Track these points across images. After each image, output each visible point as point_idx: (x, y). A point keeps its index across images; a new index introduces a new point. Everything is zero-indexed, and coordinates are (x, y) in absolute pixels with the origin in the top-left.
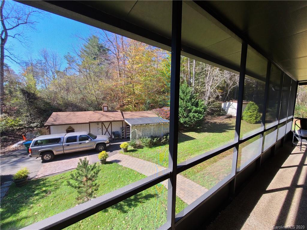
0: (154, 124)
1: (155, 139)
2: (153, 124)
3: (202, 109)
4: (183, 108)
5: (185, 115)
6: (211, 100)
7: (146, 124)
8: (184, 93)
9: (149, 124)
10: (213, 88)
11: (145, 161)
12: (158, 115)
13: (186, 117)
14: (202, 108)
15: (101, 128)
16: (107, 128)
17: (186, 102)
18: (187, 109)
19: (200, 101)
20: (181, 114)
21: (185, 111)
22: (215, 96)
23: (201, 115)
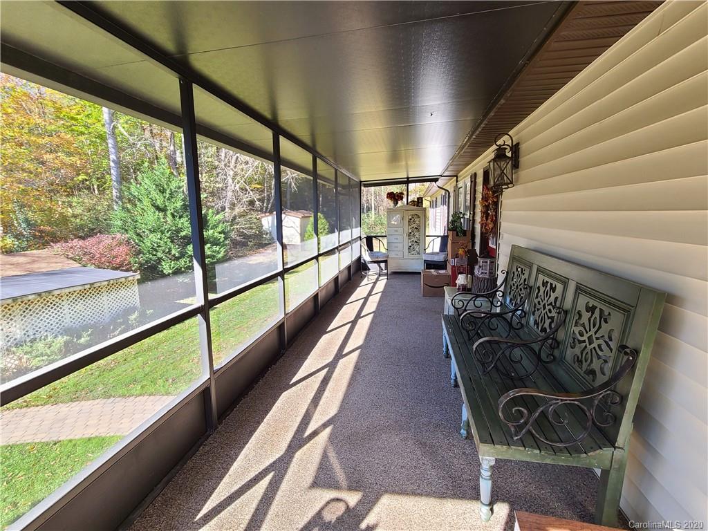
0: (71, 290)
1: (85, 334)
2: (67, 291)
3: (220, 233)
4: (168, 235)
5: (173, 252)
6: (237, 210)
7: (39, 294)
8: (163, 191)
9: (50, 292)
10: (239, 182)
11: (61, 405)
12: (81, 259)
13: (177, 259)
14: (220, 230)
17: (173, 216)
18: (178, 236)
19: (210, 215)
20: (163, 252)
21: (172, 242)
22: (245, 199)
23: (218, 249)
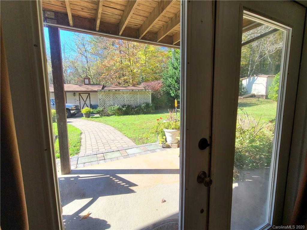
1: (125, 107)
15: (79, 100)
16: (85, 101)
